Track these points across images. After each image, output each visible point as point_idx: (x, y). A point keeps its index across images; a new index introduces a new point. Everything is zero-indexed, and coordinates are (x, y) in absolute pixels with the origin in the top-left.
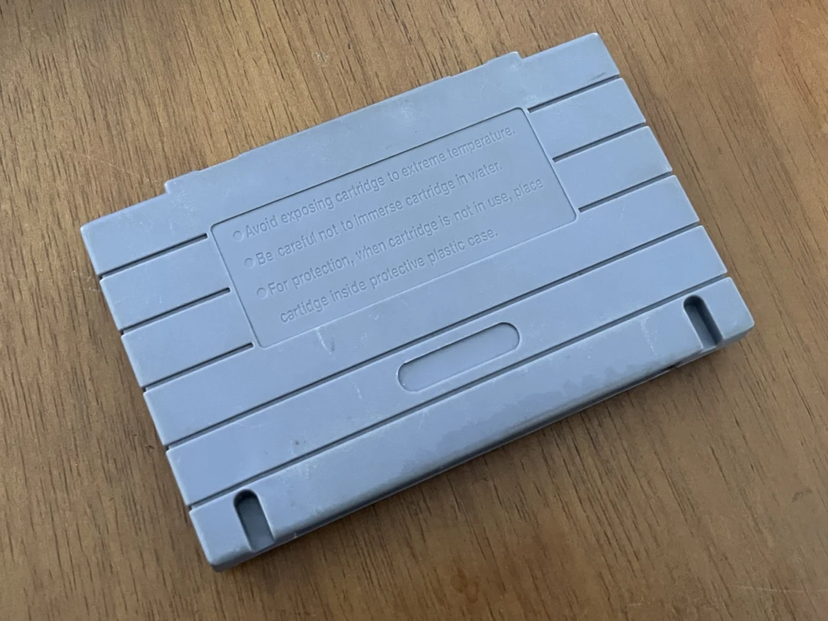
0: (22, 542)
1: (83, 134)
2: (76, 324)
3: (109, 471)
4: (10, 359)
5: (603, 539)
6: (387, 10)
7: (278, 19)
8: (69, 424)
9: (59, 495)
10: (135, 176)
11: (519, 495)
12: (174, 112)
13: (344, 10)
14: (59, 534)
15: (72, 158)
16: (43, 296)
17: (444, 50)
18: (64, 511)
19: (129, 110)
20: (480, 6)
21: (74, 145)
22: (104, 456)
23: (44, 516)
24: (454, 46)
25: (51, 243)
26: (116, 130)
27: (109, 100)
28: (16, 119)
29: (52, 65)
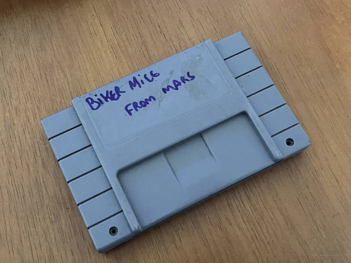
0: (17, 249)
1: (37, 84)
2: (37, 160)
3: (52, 219)
4: (10, 175)
5: (254, 237)
6: (157, 29)
7: (113, 35)
8: (35, 200)
9: (32, 229)
10: (59, 100)
11: (219, 221)
12: (73, 74)
13: (140, 30)
14: (32, 245)
15: (33, 95)
16: (23, 150)
17: (181, 44)
18: (34, 236)
19: (55, 74)
20: (194, 25)
21: (34, 89)
22: (49, 213)
23: (26, 238)
24: (184, 42)
25: (25, 129)
26: (50, 82)
27: (47, 70)
28: (11, 80)
29: (24, 58)
